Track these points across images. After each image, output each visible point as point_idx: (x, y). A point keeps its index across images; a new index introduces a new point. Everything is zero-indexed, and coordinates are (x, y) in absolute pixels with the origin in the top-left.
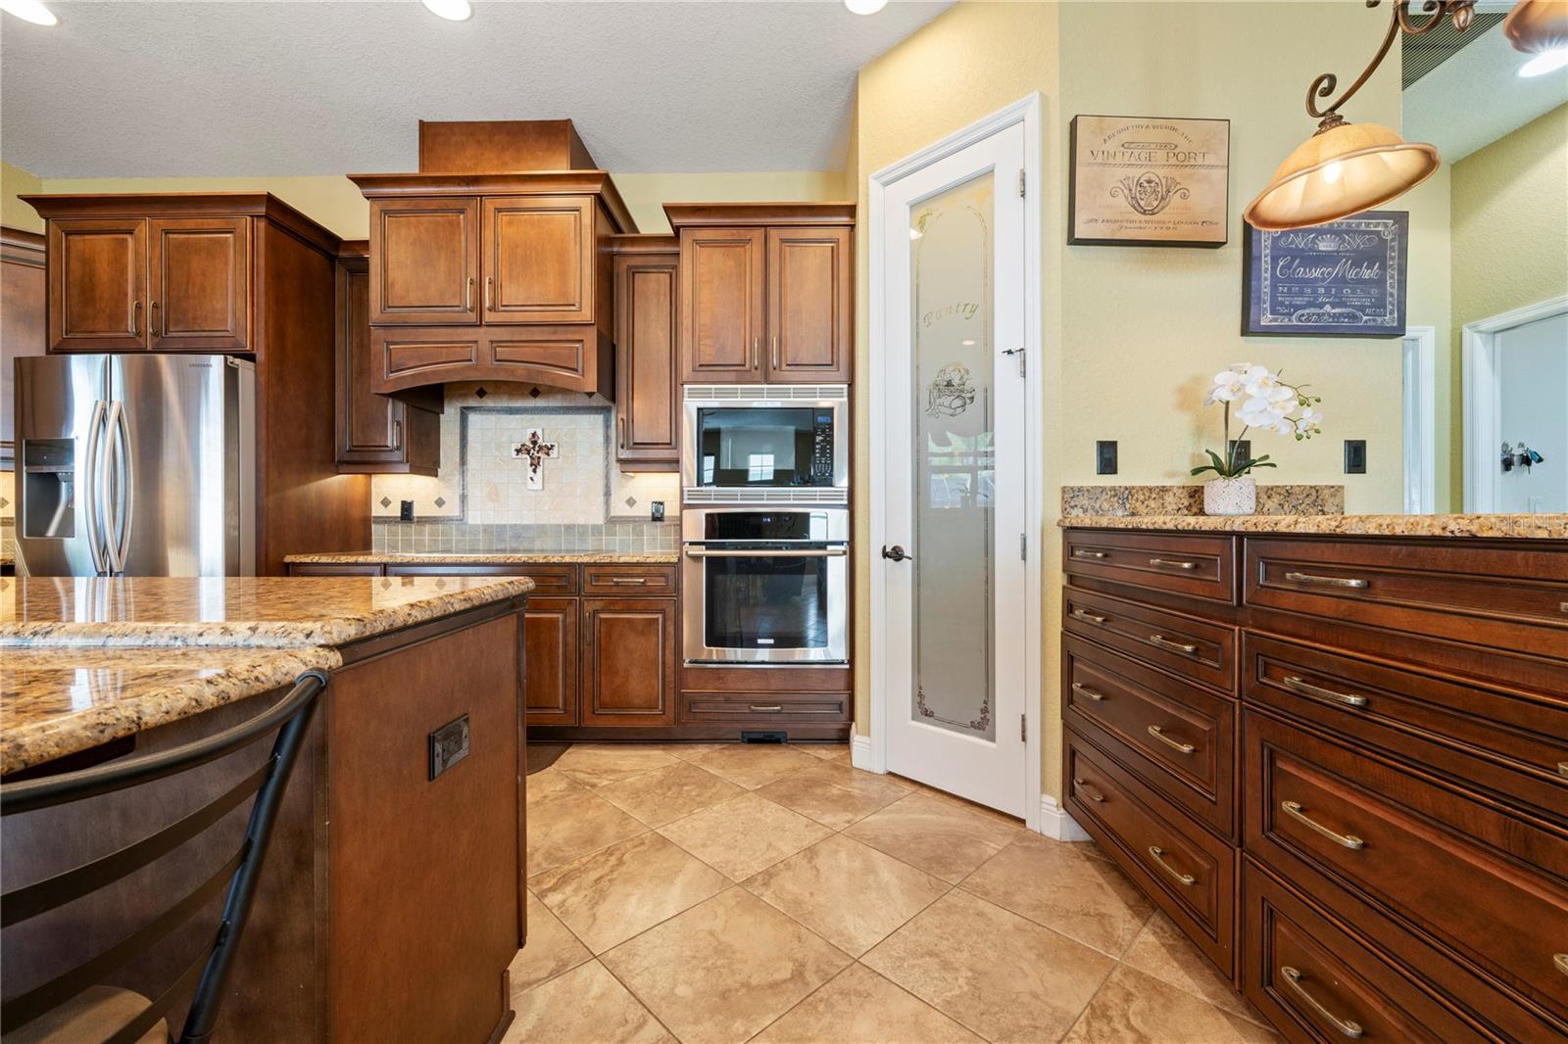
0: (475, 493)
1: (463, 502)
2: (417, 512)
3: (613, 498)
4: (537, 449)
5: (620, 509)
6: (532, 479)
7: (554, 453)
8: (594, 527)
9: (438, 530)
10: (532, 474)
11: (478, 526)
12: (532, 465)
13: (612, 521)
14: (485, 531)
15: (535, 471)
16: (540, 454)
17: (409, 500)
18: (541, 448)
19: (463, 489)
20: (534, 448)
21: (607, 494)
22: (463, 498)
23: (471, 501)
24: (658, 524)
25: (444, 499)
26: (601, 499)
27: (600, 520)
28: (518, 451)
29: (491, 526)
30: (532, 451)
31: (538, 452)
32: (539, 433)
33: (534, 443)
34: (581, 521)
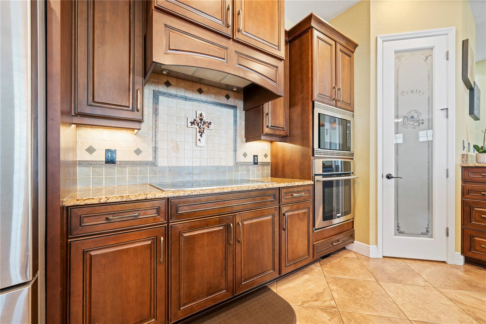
0: (162, 146)
1: (155, 152)
2: (119, 158)
3: (238, 152)
4: (202, 123)
5: (241, 159)
6: (199, 140)
7: (211, 127)
8: (229, 167)
9: (136, 170)
10: (199, 137)
11: (165, 167)
12: (199, 132)
13: (237, 164)
14: (170, 170)
15: (201, 136)
16: (204, 127)
17: (113, 148)
18: (204, 123)
19: (156, 143)
20: (201, 123)
21: (235, 151)
22: (155, 149)
23: (159, 152)
24: (256, 166)
25: (141, 149)
26: (232, 153)
27: (231, 163)
28: (192, 123)
29: (173, 167)
30: (200, 124)
31: (203, 125)
32: (204, 115)
33: (201, 120)
34: (223, 164)
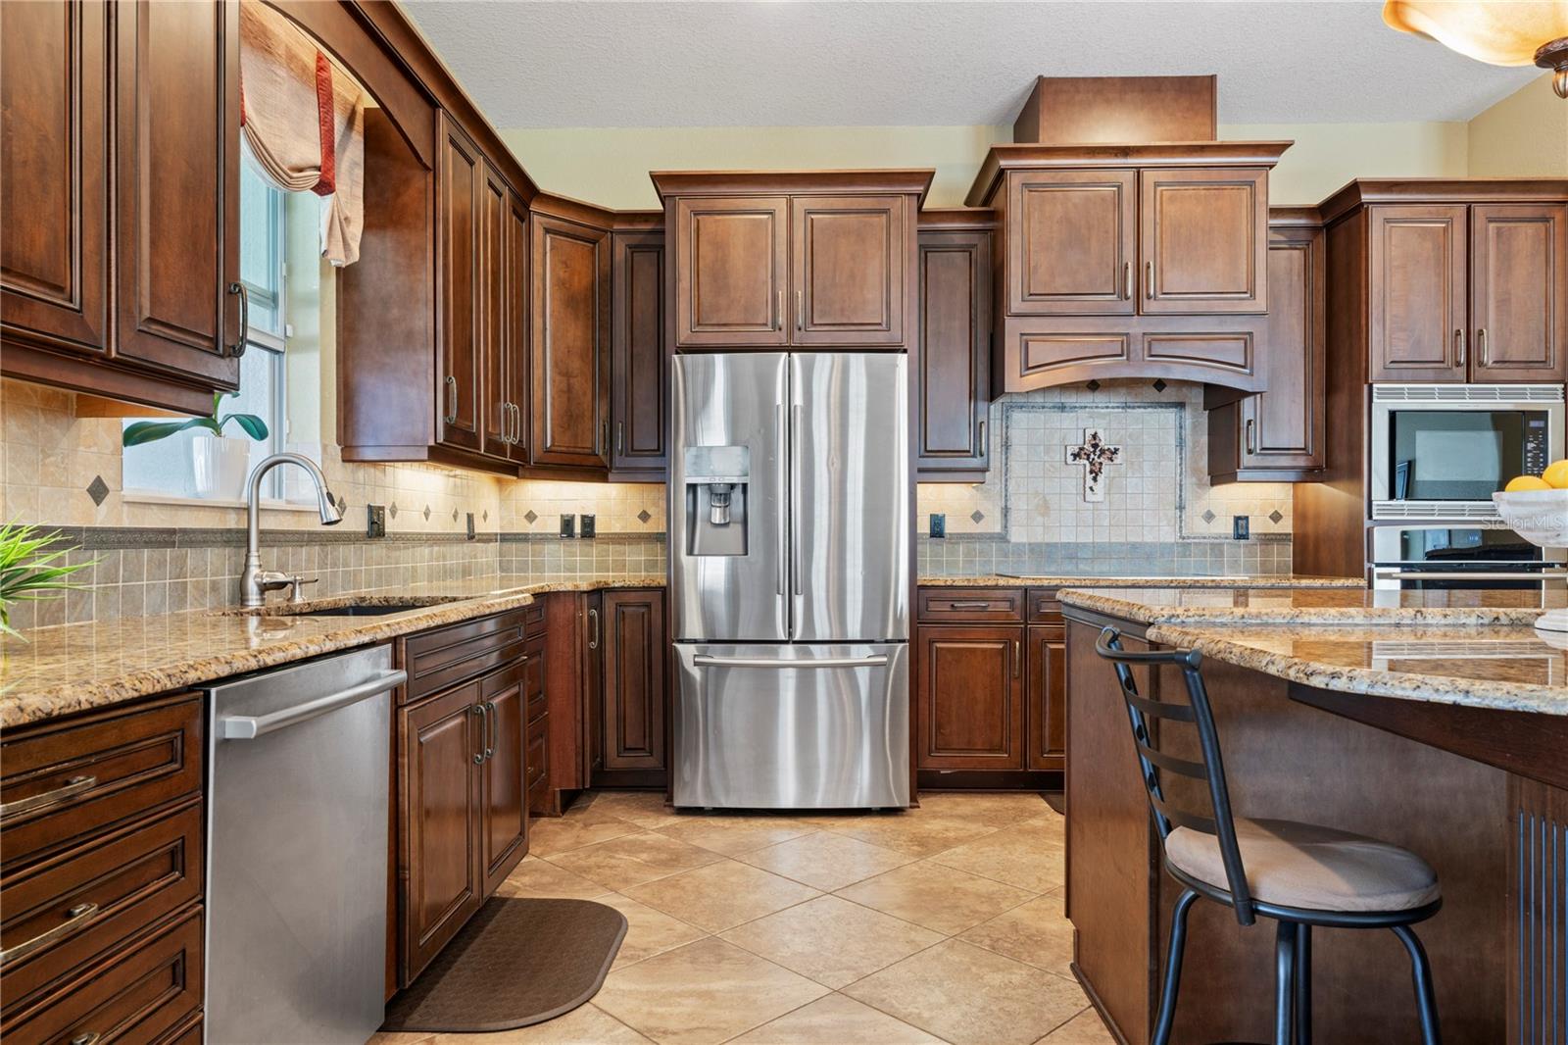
0: (1019, 505)
1: (1006, 516)
2: (949, 528)
3: (1188, 511)
4: (1098, 453)
5: (1197, 526)
6: (1091, 488)
7: (1119, 458)
8: (1163, 545)
9: (975, 550)
10: (1090, 482)
11: (1024, 545)
12: (1091, 472)
13: (1186, 539)
14: (1032, 551)
15: (1095, 479)
16: (1102, 460)
17: (940, 513)
18: (1103, 452)
19: (1006, 500)
20: (1094, 452)
21: (1180, 507)
22: (1006, 512)
23: (1013, 516)
24: (1242, 541)
25: (982, 512)
27: (1169, 537)
28: (1076, 456)
29: (1039, 545)
30: (1092, 456)
31: (1099, 457)
32: (1101, 434)
33: (1095, 446)
34: (1148, 538)
